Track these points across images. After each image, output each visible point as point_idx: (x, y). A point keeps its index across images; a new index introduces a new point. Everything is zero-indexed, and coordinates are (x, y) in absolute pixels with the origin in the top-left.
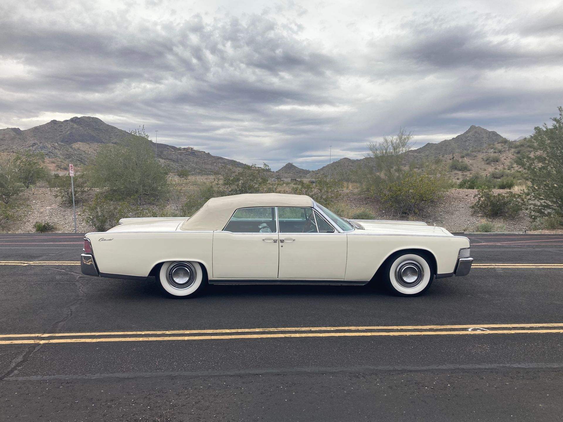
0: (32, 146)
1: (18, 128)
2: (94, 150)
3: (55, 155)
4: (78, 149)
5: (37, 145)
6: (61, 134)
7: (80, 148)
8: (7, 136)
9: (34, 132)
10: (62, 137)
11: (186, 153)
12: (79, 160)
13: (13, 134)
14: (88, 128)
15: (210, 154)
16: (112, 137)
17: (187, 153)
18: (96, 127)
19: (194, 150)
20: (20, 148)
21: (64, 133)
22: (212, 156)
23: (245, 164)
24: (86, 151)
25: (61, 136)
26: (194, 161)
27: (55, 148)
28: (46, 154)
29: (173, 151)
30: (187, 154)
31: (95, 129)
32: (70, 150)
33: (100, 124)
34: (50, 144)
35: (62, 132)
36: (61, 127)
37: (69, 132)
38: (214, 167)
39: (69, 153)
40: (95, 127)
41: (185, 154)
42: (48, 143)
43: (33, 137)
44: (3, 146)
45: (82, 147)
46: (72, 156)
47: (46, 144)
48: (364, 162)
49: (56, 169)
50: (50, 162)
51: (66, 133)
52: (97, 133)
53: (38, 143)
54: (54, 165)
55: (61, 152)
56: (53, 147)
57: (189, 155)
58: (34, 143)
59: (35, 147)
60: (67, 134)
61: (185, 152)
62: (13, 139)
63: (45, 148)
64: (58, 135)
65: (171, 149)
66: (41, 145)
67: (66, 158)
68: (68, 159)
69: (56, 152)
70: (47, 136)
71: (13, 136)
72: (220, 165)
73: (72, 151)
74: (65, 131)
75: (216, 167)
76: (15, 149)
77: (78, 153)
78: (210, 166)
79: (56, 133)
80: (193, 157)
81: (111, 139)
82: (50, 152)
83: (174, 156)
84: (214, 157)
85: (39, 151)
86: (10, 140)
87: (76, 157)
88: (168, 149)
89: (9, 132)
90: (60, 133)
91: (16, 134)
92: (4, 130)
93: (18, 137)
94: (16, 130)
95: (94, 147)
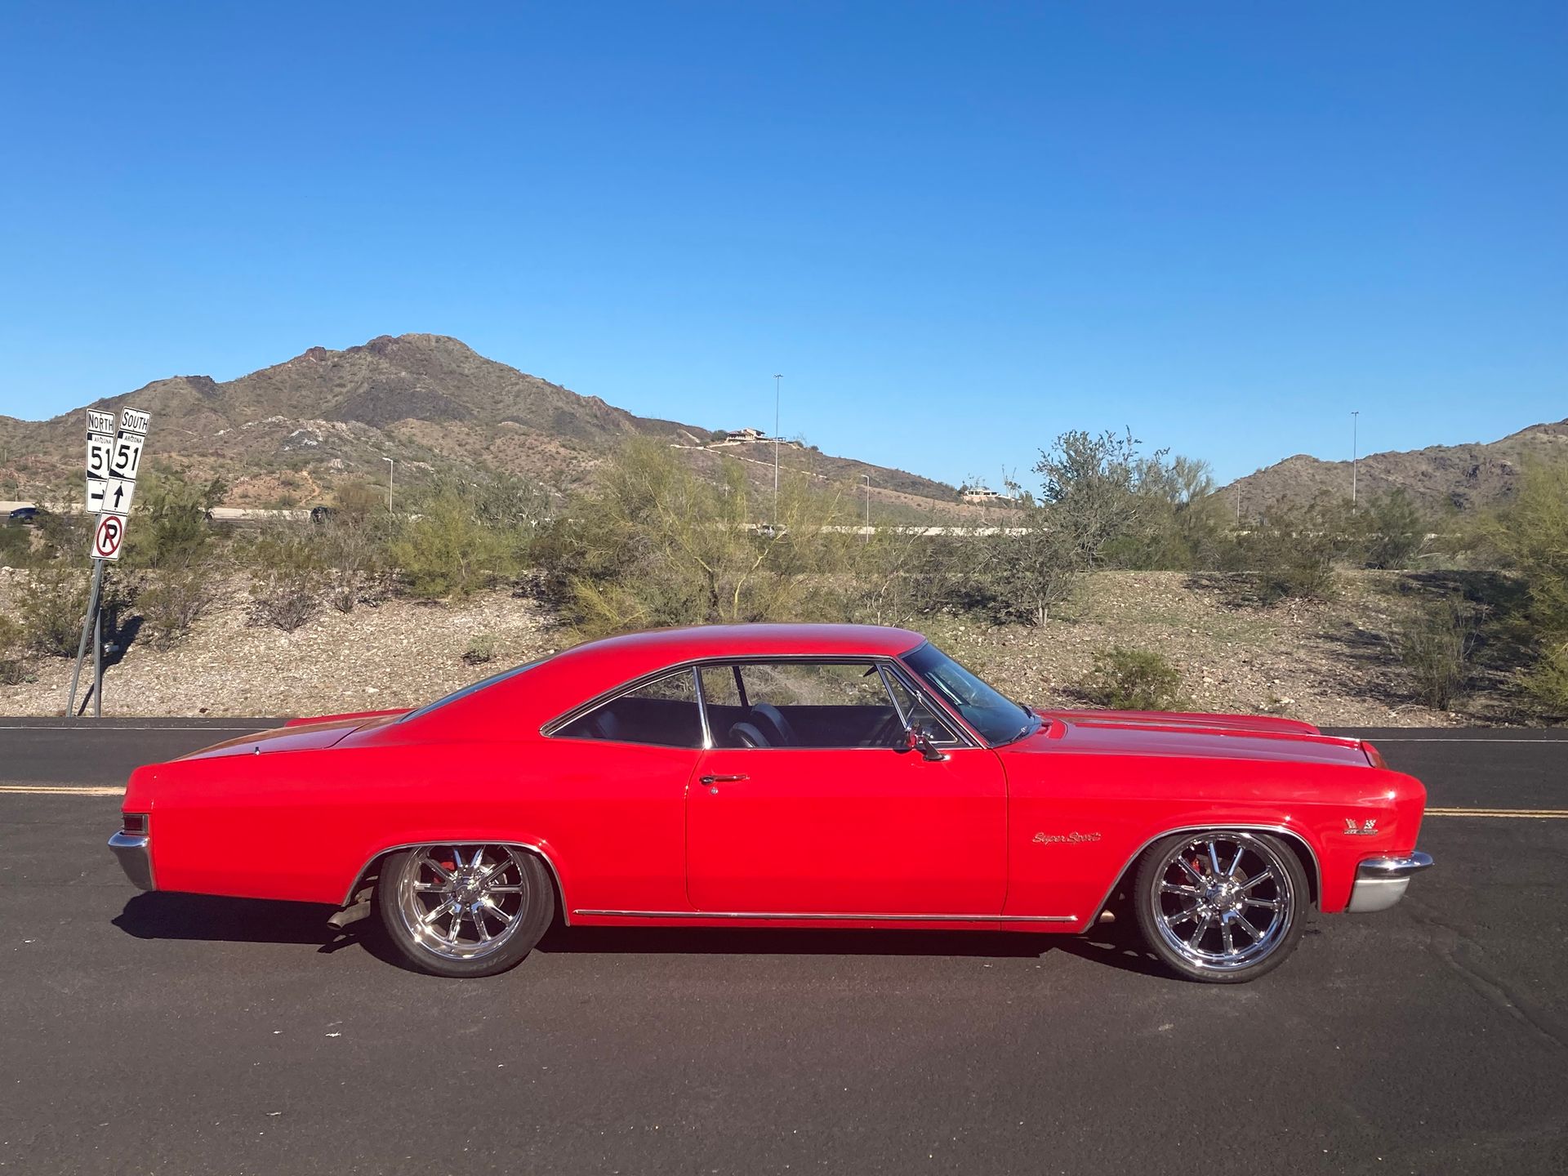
1: (208, 377)
2: (460, 445)
4: (411, 441)
6: (341, 393)
7: (415, 438)
8: (175, 403)
11: (739, 451)
13: (191, 394)
15: (820, 451)
16: (501, 401)
17: (744, 449)
18: (451, 368)
19: (768, 439)
21: (349, 386)
22: (827, 458)
23: (940, 484)
24: (434, 449)
26: (766, 475)
27: (341, 439)
29: (697, 445)
30: (743, 454)
31: (446, 373)
33: (462, 359)
35: (343, 386)
36: (339, 371)
37: (365, 387)
40: (445, 369)
41: (738, 454)
43: (254, 406)
44: (163, 434)
45: (420, 435)
48: (1369, 469)
51: (357, 387)
52: (453, 386)
55: (362, 452)
57: (751, 456)
60: (361, 391)
61: (737, 446)
62: (192, 411)
63: (310, 438)
64: (330, 396)
65: (690, 435)
69: (346, 452)
70: (298, 402)
71: (192, 401)
73: (393, 447)
74: (353, 381)
77: (411, 455)
79: (324, 389)
80: (764, 461)
81: (500, 406)
82: (327, 453)
83: (703, 461)
84: (833, 460)
85: (295, 450)
86: (185, 415)
88: (680, 436)
89: (181, 391)
90: (337, 390)
91: (201, 396)
92: (164, 385)
93: (207, 406)
94: (202, 384)
95: (459, 434)
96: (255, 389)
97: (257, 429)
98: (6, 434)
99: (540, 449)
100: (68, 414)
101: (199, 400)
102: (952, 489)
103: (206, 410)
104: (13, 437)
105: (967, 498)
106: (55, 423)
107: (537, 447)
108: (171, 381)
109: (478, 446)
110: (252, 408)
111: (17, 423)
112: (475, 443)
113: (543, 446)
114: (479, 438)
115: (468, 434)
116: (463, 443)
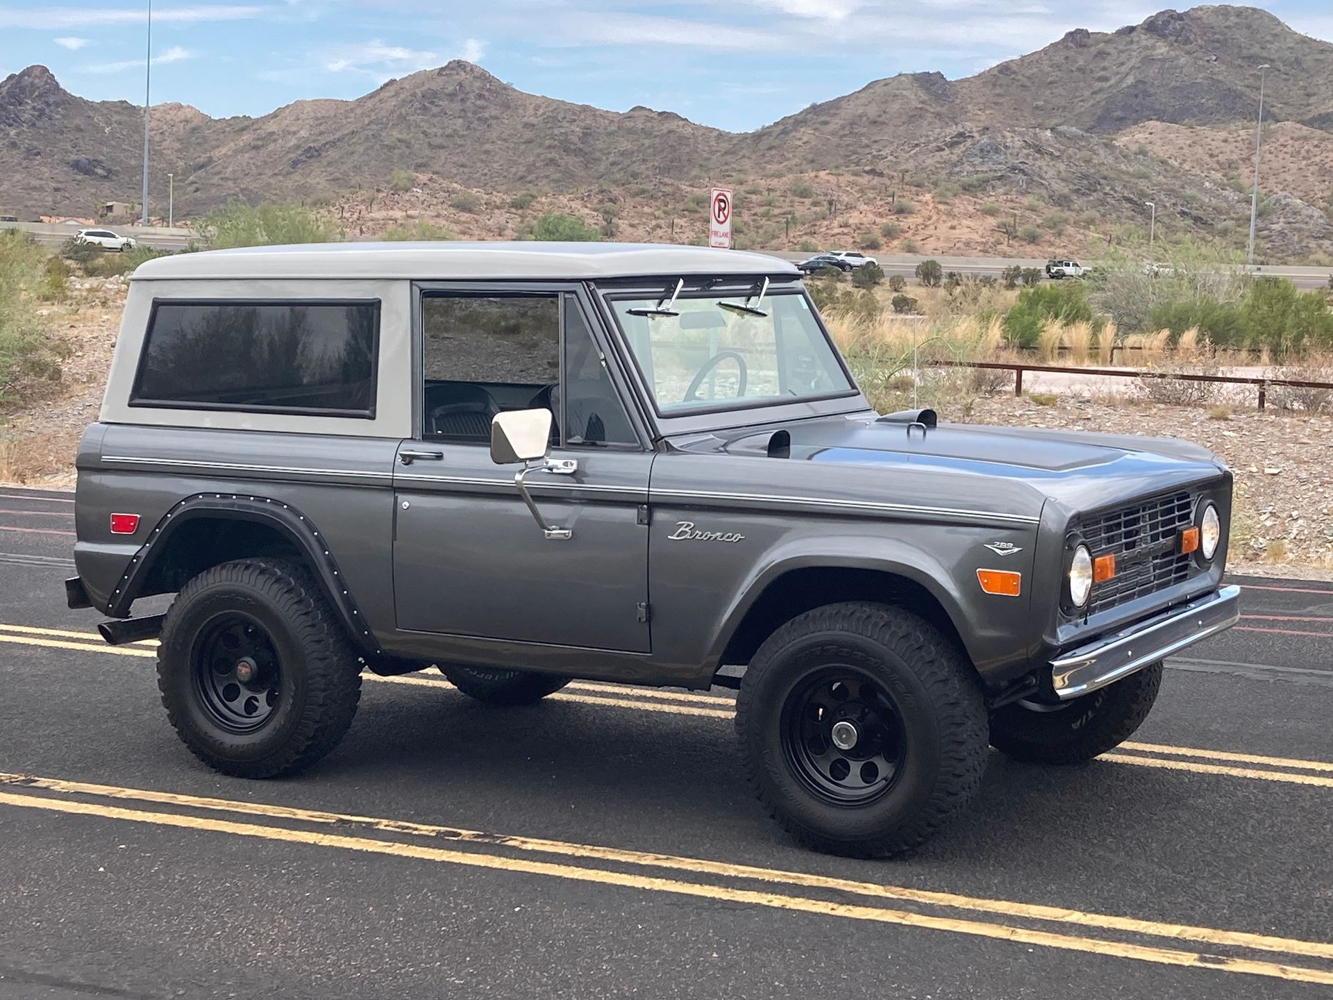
0: (952, 145)
1: (939, 73)
2: (1211, 156)
3: (1036, 178)
4: (1142, 152)
5: (969, 142)
6: (1100, 90)
7: (1149, 147)
8: (895, 107)
10: (1103, 103)
12: (1129, 200)
13: (915, 96)
14: (1214, 58)
16: (1315, 94)
18: (1251, 51)
20: (907, 156)
21: (1112, 82)
24: (1172, 162)
25: (1098, 97)
27: (1039, 151)
28: (1000, 178)
31: (1244, 58)
32: (1103, 156)
33: (1268, 38)
34: (1020, 134)
35: (1106, 79)
36: (1104, 59)
37: (1130, 80)
39: (1092, 171)
40: (1245, 52)
42: (1014, 131)
43: (991, 108)
44: (875, 146)
45: (1160, 142)
46: (1102, 181)
47: (1004, 137)
49: (992, 240)
50: (978, 210)
51: (1121, 81)
52: (1251, 75)
53: (976, 135)
54: (992, 221)
55: (1062, 167)
56: (1029, 146)
58: (961, 135)
59: (959, 150)
60: (1124, 85)
62: (915, 117)
63: (997, 151)
64: (1087, 93)
66: (985, 140)
67: (1077, 191)
68: (1083, 194)
69: (1040, 168)
70: (1046, 101)
71: (915, 104)
73: (1111, 160)
74: (1118, 73)
76: (890, 158)
77: (1131, 170)
79: (1082, 84)
81: (1312, 100)
82: (1013, 169)
85: (974, 166)
86: (904, 123)
87: (1118, 189)
89: (905, 93)
90: (1098, 85)
91: (926, 98)
92: (886, 85)
93: (932, 110)
94: (930, 82)
95: (1213, 140)
96: (994, 85)
97: (936, 139)
98: (707, 149)
99: (1317, 159)
100: (776, 124)
101: (923, 102)
103: (929, 115)
104: (713, 153)
106: (758, 137)
107: (1315, 156)
108: (893, 79)
109: (1234, 157)
110: (988, 112)
111: (721, 135)
112: (1232, 152)
113: (1325, 154)
114: (1240, 145)
115: (1225, 141)
116: (1216, 152)
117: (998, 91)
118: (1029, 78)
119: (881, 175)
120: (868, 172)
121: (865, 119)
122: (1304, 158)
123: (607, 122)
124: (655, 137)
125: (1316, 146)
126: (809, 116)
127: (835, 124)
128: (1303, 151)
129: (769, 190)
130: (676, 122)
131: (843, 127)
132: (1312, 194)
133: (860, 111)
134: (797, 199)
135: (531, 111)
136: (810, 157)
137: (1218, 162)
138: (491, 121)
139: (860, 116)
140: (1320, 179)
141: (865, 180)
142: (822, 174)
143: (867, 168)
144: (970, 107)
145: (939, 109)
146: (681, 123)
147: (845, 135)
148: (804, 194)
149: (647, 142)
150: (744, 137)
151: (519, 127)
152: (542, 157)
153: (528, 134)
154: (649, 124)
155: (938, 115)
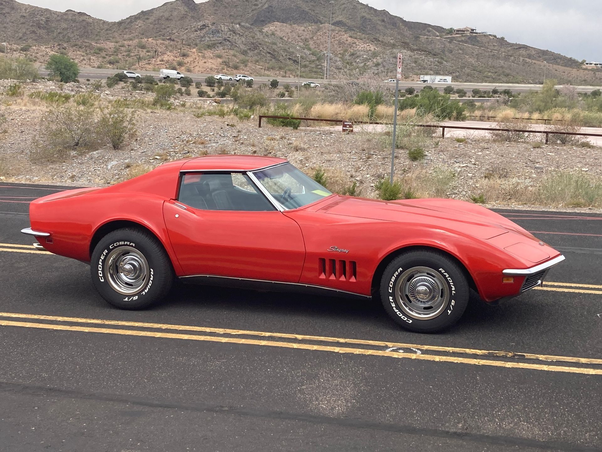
0: (201, 29)
2: (299, 36)
3: (234, 44)
4: (273, 34)
5: (207, 28)
6: (255, 9)
7: (276, 32)
8: (175, 13)
9: (214, 6)
10: (256, 15)
11: (460, 39)
12: (269, 53)
15: (506, 40)
17: (463, 39)
19: (477, 33)
20: (183, 33)
21: (260, 6)
22: (509, 44)
23: (571, 58)
24: (284, 38)
25: (254, 12)
26: (473, 53)
27: (234, 33)
28: (220, 43)
29: (438, 36)
30: (462, 41)
32: (258, 35)
34: (227, 26)
35: (257, 5)
37: (266, 6)
38: (510, 63)
39: (255, 41)
41: (459, 41)
42: (224, 25)
43: (213, 15)
45: (279, 31)
46: (259, 45)
47: (221, 26)
49: (220, 68)
50: (214, 56)
51: (262, 6)
52: (311, 5)
53: (210, 25)
54: (220, 60)
55: (243, 39)
56: (230, 30)
57: (466, 42)
58: (204, 25)
59: (204, 31)
60: (264, 8)
61: (459, 37)
62: (183, 17)
63: (218, 32)
64: (250, 11)
65: (434, 31)
66: (214, 28)
67: (250, 49)
68: (252, 50)
69: (235, 39)
70: (234, 13)
71: (183, 12)
72: (521, 60)
73: (262, 37)
74: (261, 3)
75: (513, 63)
76: (176, 34)
77: (270, 41)
78: (502, 62)
79: (248, 7)
80: (473, 45)
82: (225, 40)
83: (439, 45)
84: (512, 45)
85: (210, 38)
86: (179, 20)
87: (265, 48)
88: (429, 31)
89: (179, 8)
90: (254, 7)
91: (188, 10)
92: (171, 4)
93: (190, 15)
95: (299, 30)
97: (194, 27)
98: (99, 28)
99: (338, 39)
100: (127, 18)
101: (186, 12)
102: (577, 62)
103: (189, 17)
104: (102, 30)
105: (584, 67)
106: (120, 23)
107: (337, 37)
109: (307, 37)
110: (212, 17)
111: (104, 22)
112: (306, 35)
113: (340, 37)
114: (309, 32)
115: (304, 31)
116: (300, 35)
117: (215, 8)
118: (227, 3)
119: (173, 40)
120: (168, 39)
121: (163, 18)
122: (333, 38)
123: (56, 16)
124: (77, 22)
125: (337, 33)
126: (141, 16)
127: (152, 19)
128: (332, 36)
129: (129, 45)
130: (85, 17)
131: (155, 21)
132: (336, 52)
133: (161, 15)
134: (140, 49)
135: (24, 11)
136: (142, 32)
137: (301, 39)
138: (6, 14)
139: (162, 17)
140: (339, 46)
141: (167, 42)
142: (150, 39)
143: (168, 38)
144: (205, 14)
145: (193, 15)
146: (87, 17)
147: (156, 24)
148: (143, 47)
149: (73, 25)
150: (114, 23)
151: (19, 17)
152: (29, 30)
153: (22, 20)
154: (74, 17)
155: (192, 17)
